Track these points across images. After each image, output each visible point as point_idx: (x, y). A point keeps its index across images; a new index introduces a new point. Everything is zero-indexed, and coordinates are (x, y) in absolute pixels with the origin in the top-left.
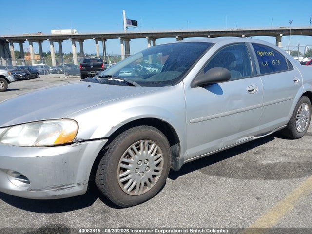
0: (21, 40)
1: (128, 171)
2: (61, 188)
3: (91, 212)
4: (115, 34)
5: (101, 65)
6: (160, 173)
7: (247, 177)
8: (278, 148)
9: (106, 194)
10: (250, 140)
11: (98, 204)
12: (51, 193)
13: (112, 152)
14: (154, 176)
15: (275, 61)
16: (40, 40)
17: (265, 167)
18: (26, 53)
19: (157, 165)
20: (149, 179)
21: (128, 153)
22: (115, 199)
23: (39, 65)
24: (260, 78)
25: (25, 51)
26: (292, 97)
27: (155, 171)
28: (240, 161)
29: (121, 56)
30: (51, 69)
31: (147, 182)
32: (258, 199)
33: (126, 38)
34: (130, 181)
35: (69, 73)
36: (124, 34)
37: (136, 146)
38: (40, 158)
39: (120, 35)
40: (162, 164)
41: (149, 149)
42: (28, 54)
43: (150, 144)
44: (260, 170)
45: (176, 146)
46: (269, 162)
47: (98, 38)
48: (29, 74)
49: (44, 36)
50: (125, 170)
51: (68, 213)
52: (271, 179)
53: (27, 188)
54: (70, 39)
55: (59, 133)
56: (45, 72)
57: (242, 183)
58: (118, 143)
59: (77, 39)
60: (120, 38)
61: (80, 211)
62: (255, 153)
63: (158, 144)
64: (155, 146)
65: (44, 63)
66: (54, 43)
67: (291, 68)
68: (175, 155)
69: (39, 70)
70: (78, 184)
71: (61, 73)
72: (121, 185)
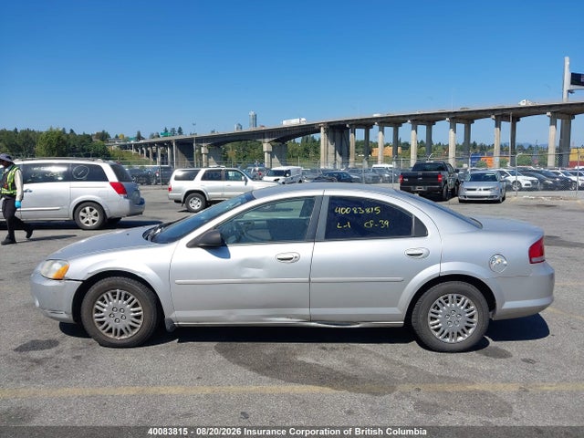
0: (367, 124)
1: (103, 314)
4: (540, 107)
5: (437, 177)
6: (139, 326)
16: (396, 122)
18: (372, 143)
19: (137, 317)
20: (126, 329)
25: (372, 140)
33: (565, 113)
34: (106, 324)
36: (560, 106)
37: (113, 294)
39: (550, 108)
40: (142, 319)
41: (126, 300)
42: (376, 145)
47: (502, 116)
49: (404, 116)
50: (99, 312)
54: (447, 119)
59: (460, 118)
63: (136, 297)
64: (133, 299)
72: (96, 324)
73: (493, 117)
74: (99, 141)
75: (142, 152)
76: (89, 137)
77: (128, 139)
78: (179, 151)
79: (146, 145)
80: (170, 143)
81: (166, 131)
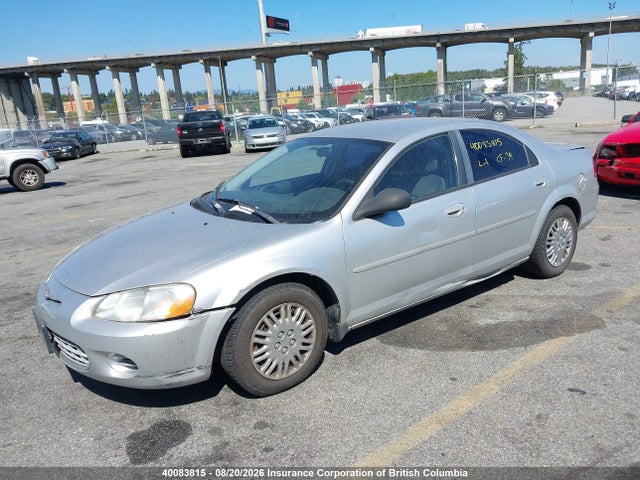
0: (53, 72)
1: (265, 347)
2: (177, 373)
3: (217, 404)
4: (244, 51)
5: (219, 126)
6: (311, 347)
7: (446, 348)
8: (513, 297)
9: (237, 379)
10: (460, 287)
11: (226, 394)
12: (164, 381)
13: (241, 323)
14: (303, 352)
15: (504, 155)
16: (91, 69)
17: (480, 329)
18: (64, 96)
19: (307, 336)
20: (296, 357)
21: (263, 323)
22: (248, 385)
23: (94, 122)
24: (472, 189)
25: (63, 92)
26: (534, 212)
27: (304, 344)
28: (445, 320)
29: (257, 94)
30: (119, 132)
31: (293, 360)
32: (454, 379)
33: (267, 57)
34: (269, 361)
35: (155, 138)
36: (263, 49)
37: (274, 312)
38: (150, 337)
39: (254, 51)
40: (314, 335)
41: (293, 315)
42: (70, 98)
43: (295, 308)
44: (470, 335)
45: (335, 306)
46: (490, 321)
47: (210, 60)
48: (78, 147)
49: (100, 62)
50: (260, 346)
51: (187, 406)
52: (483, 349)
53: (134, 375)
54: (153, 65)
55: (170, 301)
56: (108, 138)
57: (436, 356)
58: (249, 312)
59: (167, 64)
60: (254, 57)
61: (202, 403)
62: (472, 306)
63: (306, 306)
64: (302, 311)
65: (104, 118)
66: (120, 74)
67: (535, 162)
68: (334, 320)
69: (96, 134)
70: (199, 368)
71: (139, 138)
72: (256, 366)
73: (201, 61)
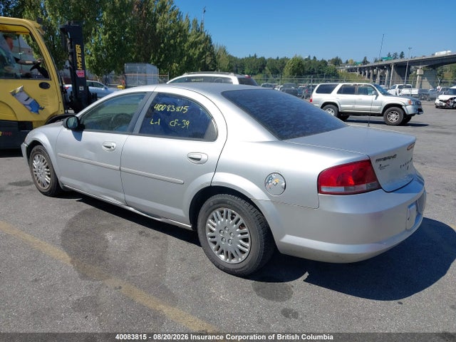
15: (180, 122)
74: (332, 65)
75: (365, 74)
76: (325, 62)
77: (355, 64)
78: (396, 73)
79: (368, 68)
80: (389, 66)
81: (389, 55)
